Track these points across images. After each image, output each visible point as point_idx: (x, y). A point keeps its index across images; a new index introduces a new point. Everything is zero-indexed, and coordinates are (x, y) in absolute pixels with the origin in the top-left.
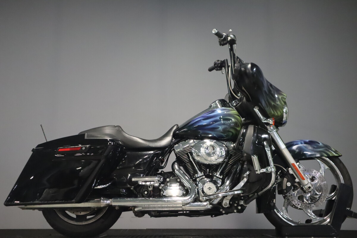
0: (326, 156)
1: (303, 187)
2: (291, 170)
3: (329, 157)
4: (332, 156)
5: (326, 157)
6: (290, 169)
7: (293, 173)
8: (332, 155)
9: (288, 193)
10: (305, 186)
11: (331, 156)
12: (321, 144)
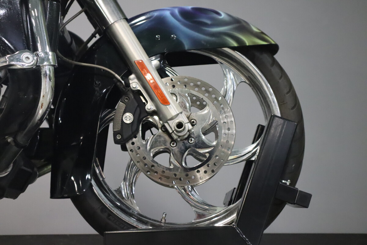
0: (235, 44)
1: (166, 125)
2: (136, 80)
3: (243, 49)
4: (250, 47)
5: (234, 49)
6: (132, 76)
7: (139, 88)
8: (251, 44)
9: (131, 142)
10: (169, 122)
11: (247, 44)
12: (223, 16)
